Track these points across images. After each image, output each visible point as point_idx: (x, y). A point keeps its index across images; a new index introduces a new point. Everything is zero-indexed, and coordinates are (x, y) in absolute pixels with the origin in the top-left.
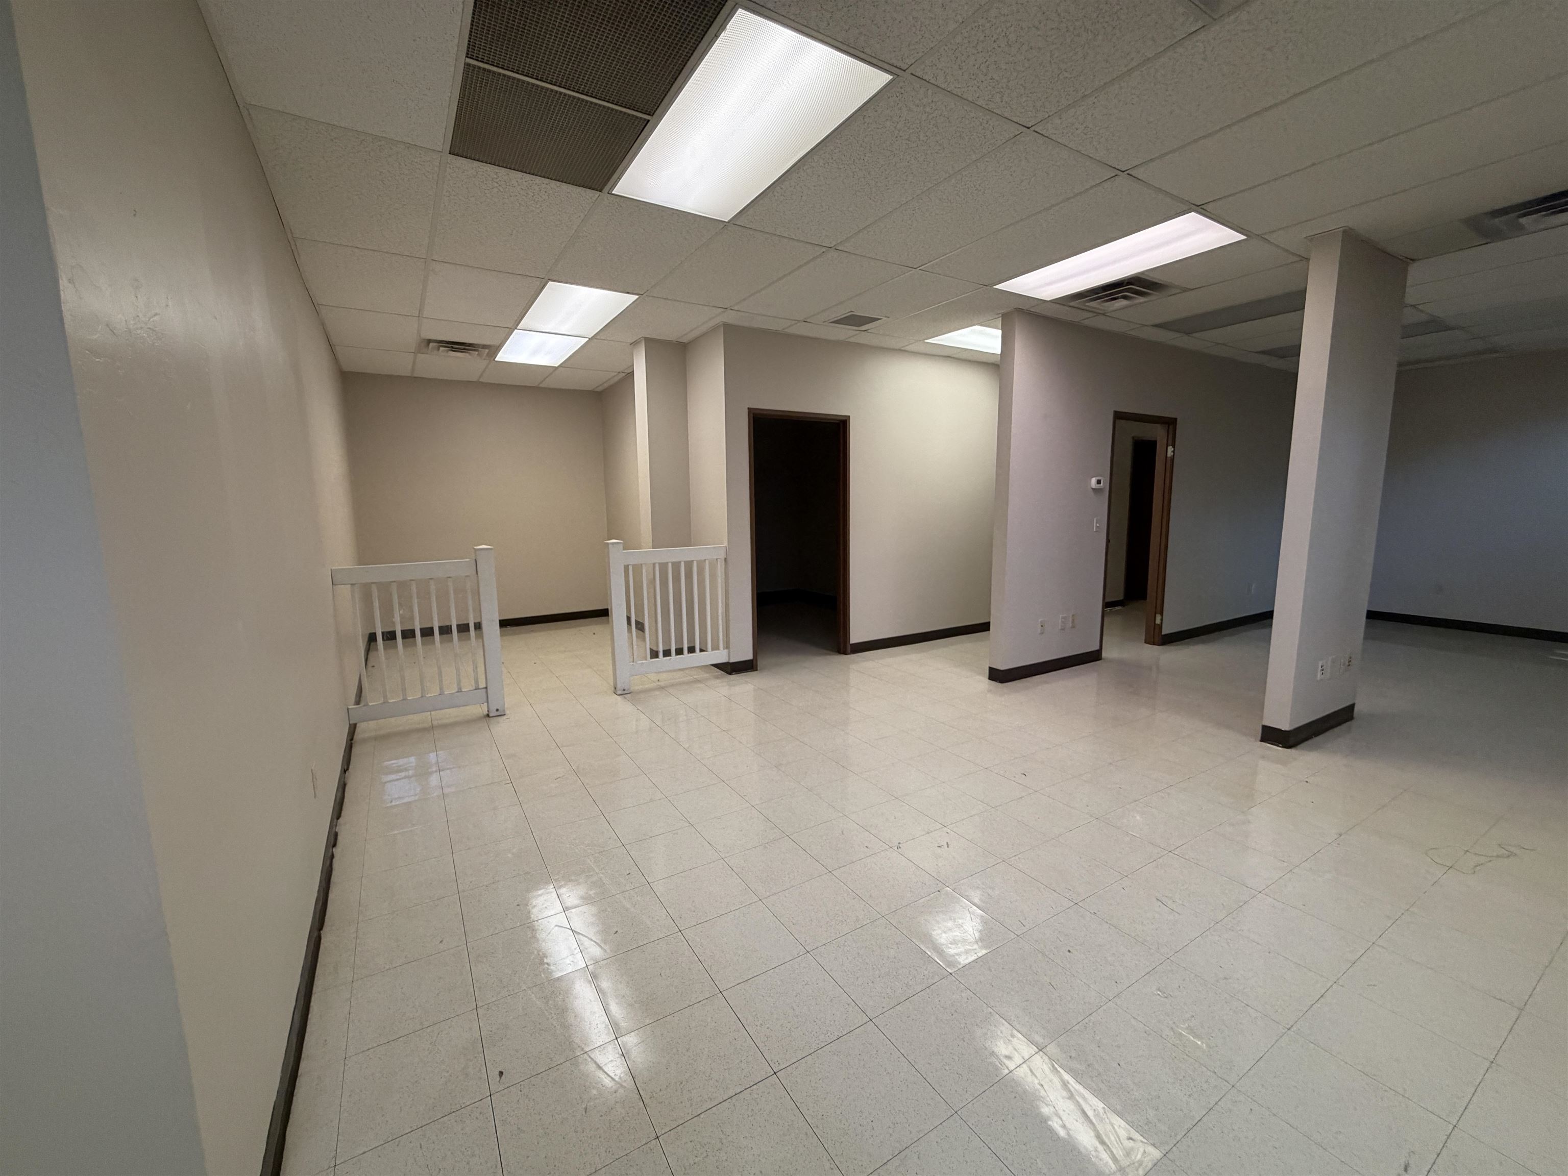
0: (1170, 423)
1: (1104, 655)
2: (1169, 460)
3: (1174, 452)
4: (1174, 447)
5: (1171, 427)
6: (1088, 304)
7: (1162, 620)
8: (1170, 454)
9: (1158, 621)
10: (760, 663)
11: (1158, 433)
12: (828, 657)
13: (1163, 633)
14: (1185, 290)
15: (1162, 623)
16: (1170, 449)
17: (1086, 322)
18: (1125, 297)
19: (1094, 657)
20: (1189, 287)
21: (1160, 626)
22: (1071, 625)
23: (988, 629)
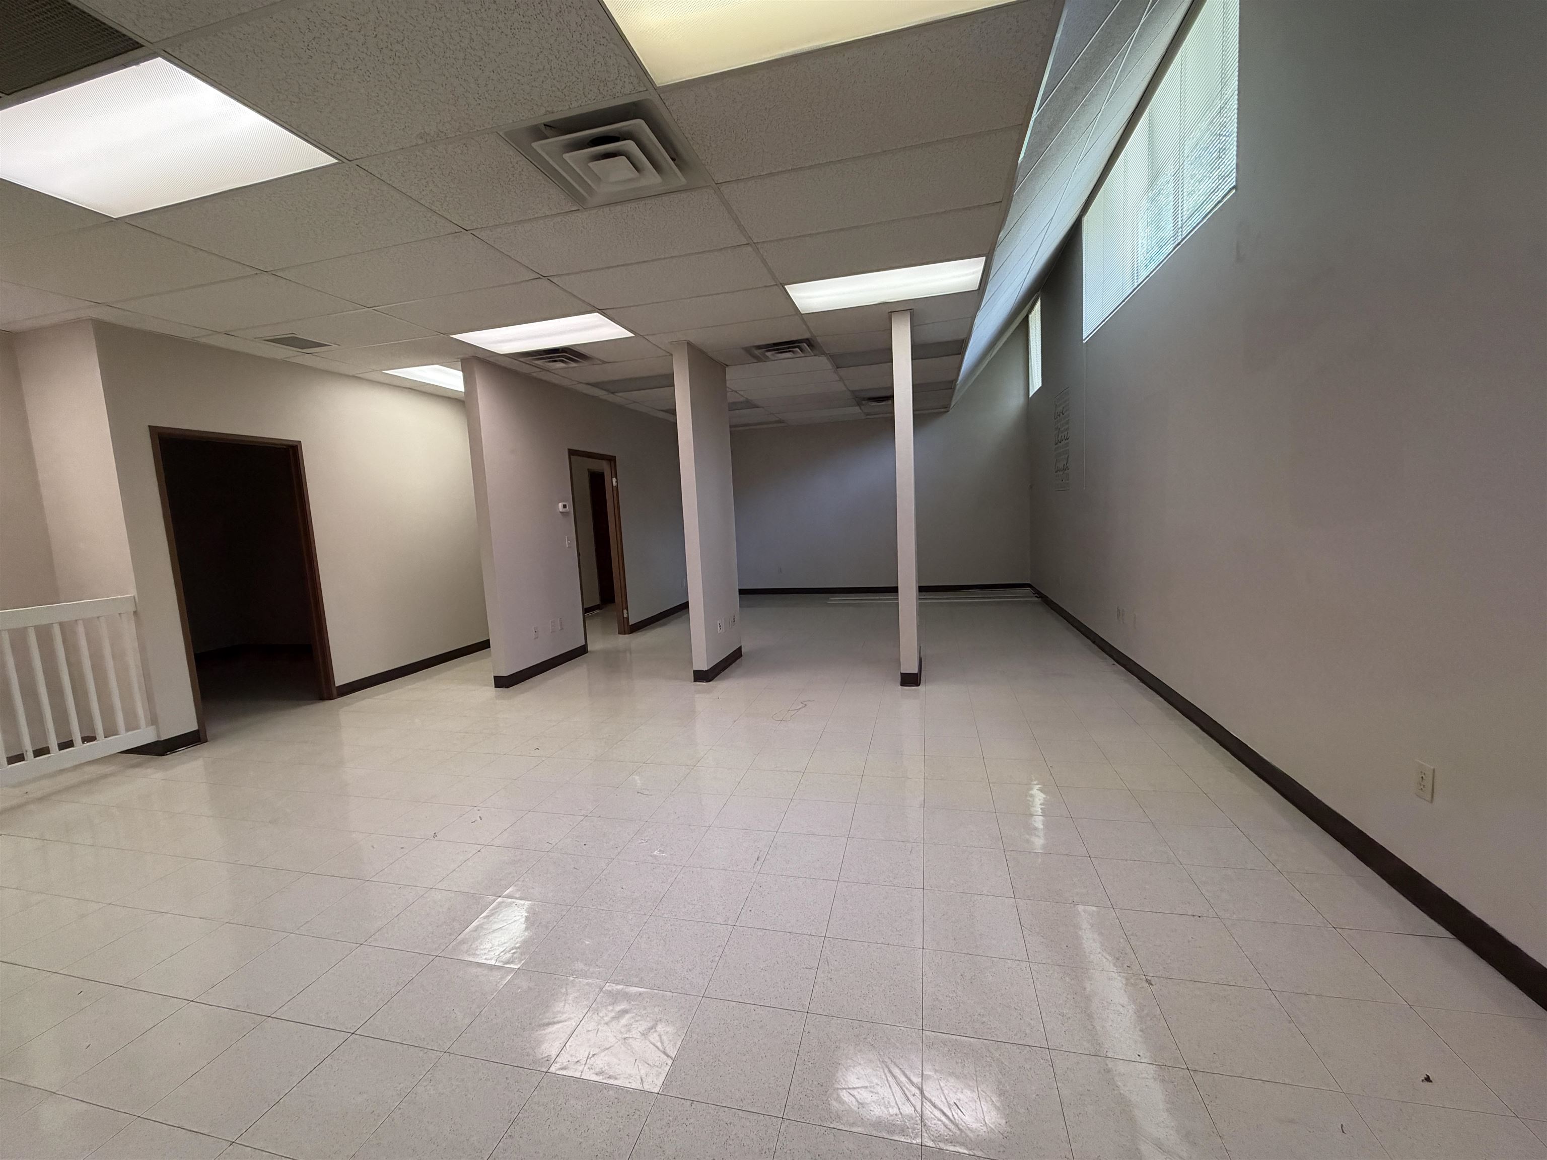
0: (611, 460)
1: (589, 648)
2: (615, 489)
3: (617, 482)
4: (617, 479)
5: (612, 462)
6: (534, 362)
7: (628, 613)
8: (614, 483)
9: (625, 615)
10: (211, 731)
11: (605, 467)
12: (308, 707)
13: (630, 624)
14: (604, 362)
15: (628, 616)
16: (614, 480)
17: (535, 374)
18: (562, 361)
19: (582, 651)
20: (606, 361)
21: (628, 618)
22: (560, 628)
23: (489, 647)
